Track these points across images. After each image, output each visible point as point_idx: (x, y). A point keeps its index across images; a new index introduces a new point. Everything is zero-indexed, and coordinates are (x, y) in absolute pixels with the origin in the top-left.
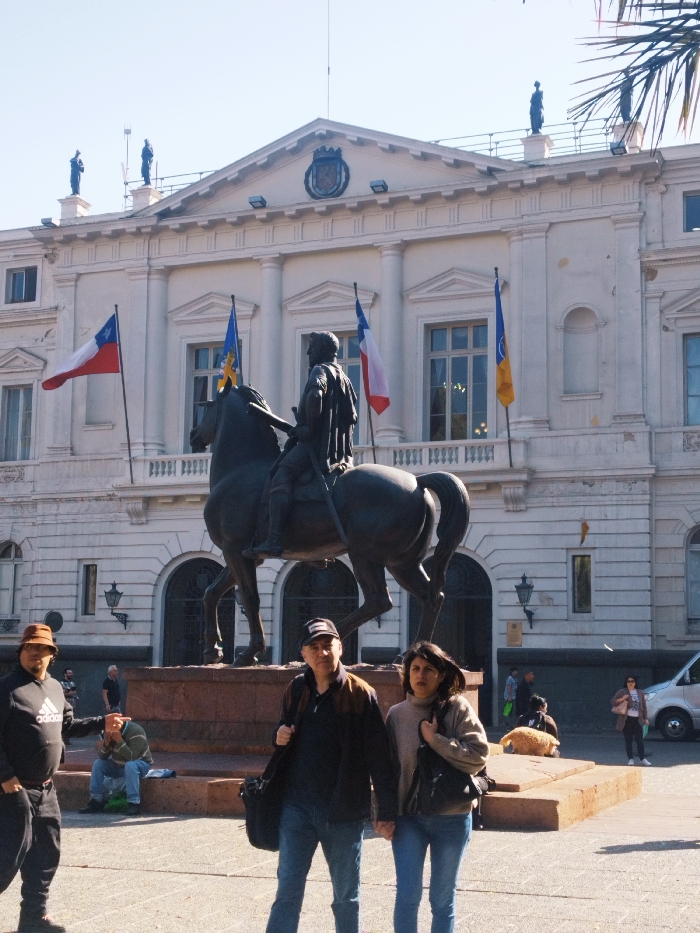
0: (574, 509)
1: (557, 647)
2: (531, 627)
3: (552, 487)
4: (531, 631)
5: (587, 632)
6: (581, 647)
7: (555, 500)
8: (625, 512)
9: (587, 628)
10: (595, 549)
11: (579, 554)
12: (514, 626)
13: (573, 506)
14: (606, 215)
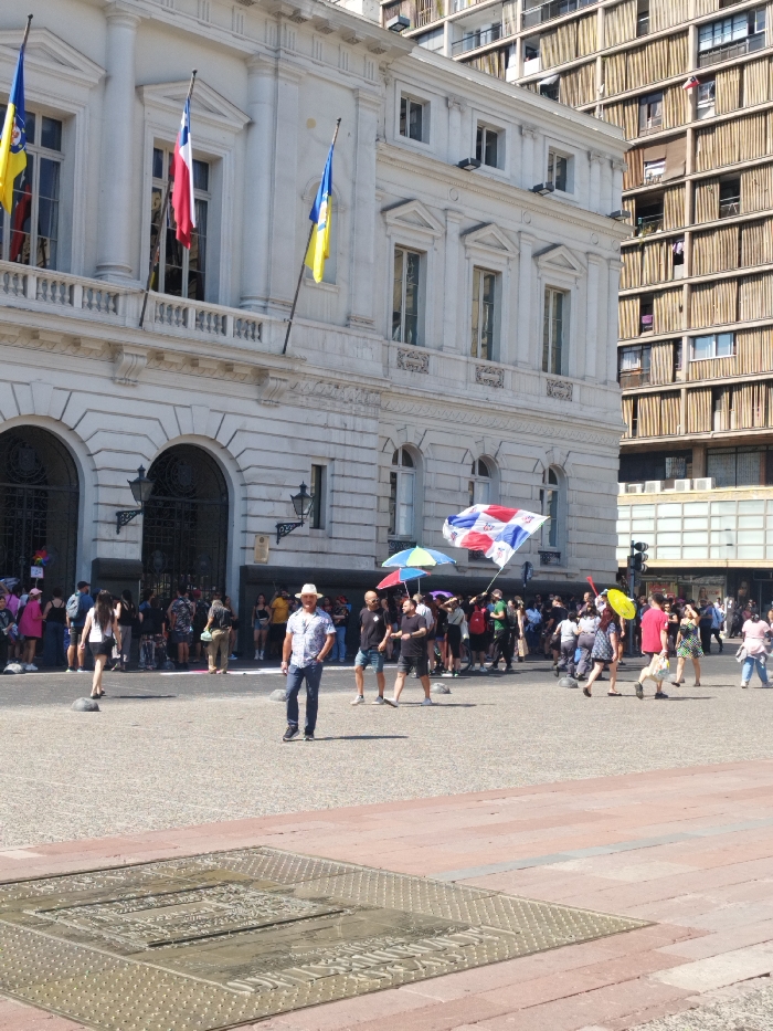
0: (318, 413)
1: (299, 566)
2: (278, 542)
3: (303, 384)
4: (278, 547)
5: (325, 550)
6: (321, 566)
7: (304, 399)
8: (360, 423)
9: (325, 545)
10: (333, 459)
11: (318, 463)
12: (262, 540)
13: (319, 409)
14: (352, 87)
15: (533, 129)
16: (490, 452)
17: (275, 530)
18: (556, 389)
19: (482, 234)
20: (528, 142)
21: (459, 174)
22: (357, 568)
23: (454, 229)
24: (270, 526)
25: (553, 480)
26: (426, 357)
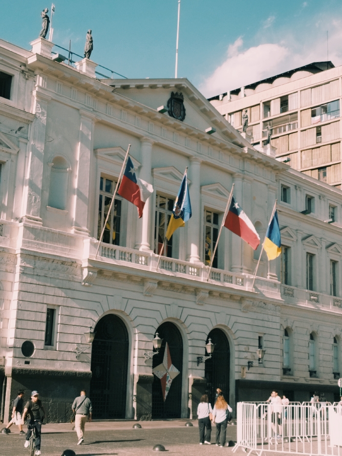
1: (255, 380)
4: (249, 371)
5: (263, 373)
6: (262, 380)
7: (256, 309)
8: (274, 319)
9: (264, 371)
10: (265, 334)
11: (260, 335)
12: (243, 369)
13: (261, 313)
14: (267, 183)
15: (324, 196)
16: (315, 330)
17: (247, 364)
18: (336, 303)
19: (309, 239)
20: (323, 202)
21: (302, 216)
22: (274, 380)
23: (300, 237)
24: (245, 362)
25: (335, 341)
26: (293, 290)
